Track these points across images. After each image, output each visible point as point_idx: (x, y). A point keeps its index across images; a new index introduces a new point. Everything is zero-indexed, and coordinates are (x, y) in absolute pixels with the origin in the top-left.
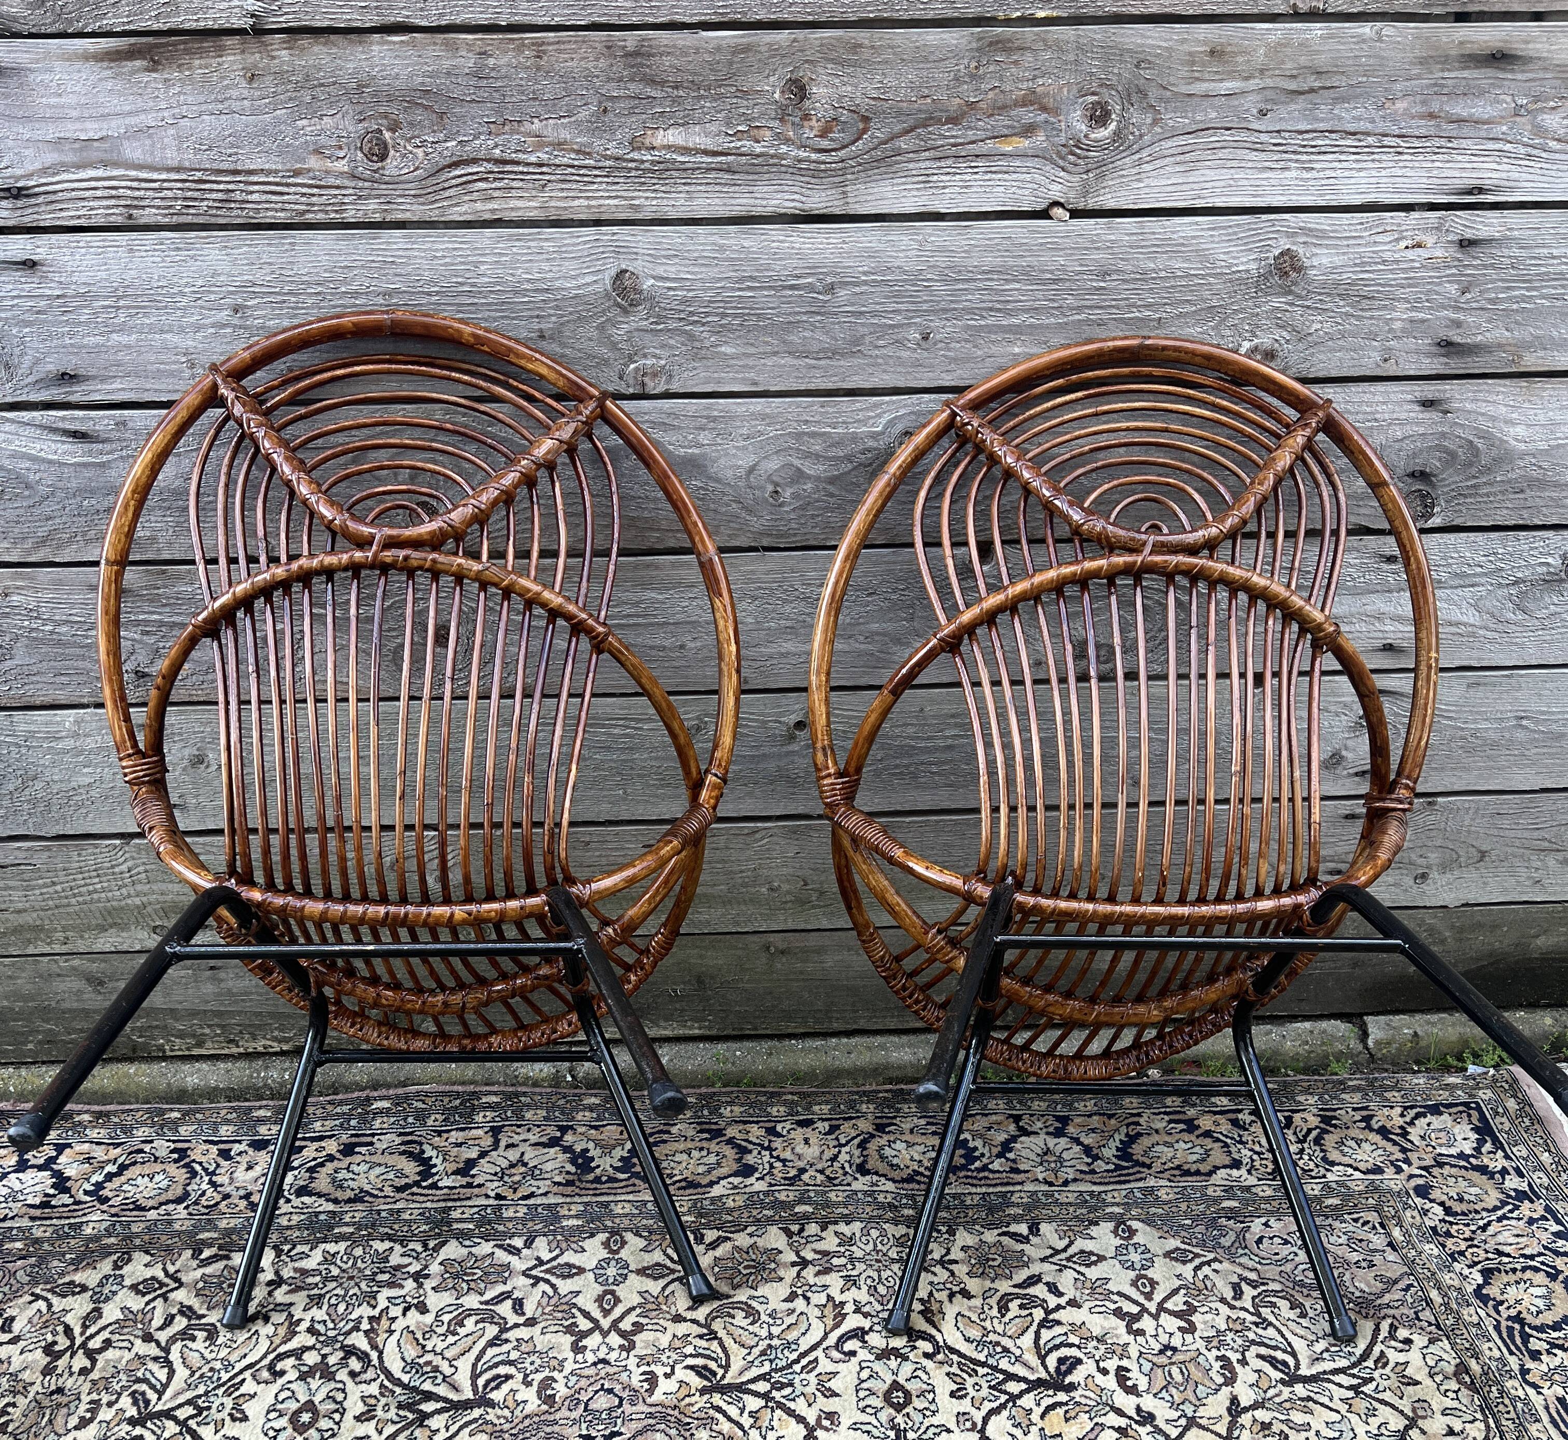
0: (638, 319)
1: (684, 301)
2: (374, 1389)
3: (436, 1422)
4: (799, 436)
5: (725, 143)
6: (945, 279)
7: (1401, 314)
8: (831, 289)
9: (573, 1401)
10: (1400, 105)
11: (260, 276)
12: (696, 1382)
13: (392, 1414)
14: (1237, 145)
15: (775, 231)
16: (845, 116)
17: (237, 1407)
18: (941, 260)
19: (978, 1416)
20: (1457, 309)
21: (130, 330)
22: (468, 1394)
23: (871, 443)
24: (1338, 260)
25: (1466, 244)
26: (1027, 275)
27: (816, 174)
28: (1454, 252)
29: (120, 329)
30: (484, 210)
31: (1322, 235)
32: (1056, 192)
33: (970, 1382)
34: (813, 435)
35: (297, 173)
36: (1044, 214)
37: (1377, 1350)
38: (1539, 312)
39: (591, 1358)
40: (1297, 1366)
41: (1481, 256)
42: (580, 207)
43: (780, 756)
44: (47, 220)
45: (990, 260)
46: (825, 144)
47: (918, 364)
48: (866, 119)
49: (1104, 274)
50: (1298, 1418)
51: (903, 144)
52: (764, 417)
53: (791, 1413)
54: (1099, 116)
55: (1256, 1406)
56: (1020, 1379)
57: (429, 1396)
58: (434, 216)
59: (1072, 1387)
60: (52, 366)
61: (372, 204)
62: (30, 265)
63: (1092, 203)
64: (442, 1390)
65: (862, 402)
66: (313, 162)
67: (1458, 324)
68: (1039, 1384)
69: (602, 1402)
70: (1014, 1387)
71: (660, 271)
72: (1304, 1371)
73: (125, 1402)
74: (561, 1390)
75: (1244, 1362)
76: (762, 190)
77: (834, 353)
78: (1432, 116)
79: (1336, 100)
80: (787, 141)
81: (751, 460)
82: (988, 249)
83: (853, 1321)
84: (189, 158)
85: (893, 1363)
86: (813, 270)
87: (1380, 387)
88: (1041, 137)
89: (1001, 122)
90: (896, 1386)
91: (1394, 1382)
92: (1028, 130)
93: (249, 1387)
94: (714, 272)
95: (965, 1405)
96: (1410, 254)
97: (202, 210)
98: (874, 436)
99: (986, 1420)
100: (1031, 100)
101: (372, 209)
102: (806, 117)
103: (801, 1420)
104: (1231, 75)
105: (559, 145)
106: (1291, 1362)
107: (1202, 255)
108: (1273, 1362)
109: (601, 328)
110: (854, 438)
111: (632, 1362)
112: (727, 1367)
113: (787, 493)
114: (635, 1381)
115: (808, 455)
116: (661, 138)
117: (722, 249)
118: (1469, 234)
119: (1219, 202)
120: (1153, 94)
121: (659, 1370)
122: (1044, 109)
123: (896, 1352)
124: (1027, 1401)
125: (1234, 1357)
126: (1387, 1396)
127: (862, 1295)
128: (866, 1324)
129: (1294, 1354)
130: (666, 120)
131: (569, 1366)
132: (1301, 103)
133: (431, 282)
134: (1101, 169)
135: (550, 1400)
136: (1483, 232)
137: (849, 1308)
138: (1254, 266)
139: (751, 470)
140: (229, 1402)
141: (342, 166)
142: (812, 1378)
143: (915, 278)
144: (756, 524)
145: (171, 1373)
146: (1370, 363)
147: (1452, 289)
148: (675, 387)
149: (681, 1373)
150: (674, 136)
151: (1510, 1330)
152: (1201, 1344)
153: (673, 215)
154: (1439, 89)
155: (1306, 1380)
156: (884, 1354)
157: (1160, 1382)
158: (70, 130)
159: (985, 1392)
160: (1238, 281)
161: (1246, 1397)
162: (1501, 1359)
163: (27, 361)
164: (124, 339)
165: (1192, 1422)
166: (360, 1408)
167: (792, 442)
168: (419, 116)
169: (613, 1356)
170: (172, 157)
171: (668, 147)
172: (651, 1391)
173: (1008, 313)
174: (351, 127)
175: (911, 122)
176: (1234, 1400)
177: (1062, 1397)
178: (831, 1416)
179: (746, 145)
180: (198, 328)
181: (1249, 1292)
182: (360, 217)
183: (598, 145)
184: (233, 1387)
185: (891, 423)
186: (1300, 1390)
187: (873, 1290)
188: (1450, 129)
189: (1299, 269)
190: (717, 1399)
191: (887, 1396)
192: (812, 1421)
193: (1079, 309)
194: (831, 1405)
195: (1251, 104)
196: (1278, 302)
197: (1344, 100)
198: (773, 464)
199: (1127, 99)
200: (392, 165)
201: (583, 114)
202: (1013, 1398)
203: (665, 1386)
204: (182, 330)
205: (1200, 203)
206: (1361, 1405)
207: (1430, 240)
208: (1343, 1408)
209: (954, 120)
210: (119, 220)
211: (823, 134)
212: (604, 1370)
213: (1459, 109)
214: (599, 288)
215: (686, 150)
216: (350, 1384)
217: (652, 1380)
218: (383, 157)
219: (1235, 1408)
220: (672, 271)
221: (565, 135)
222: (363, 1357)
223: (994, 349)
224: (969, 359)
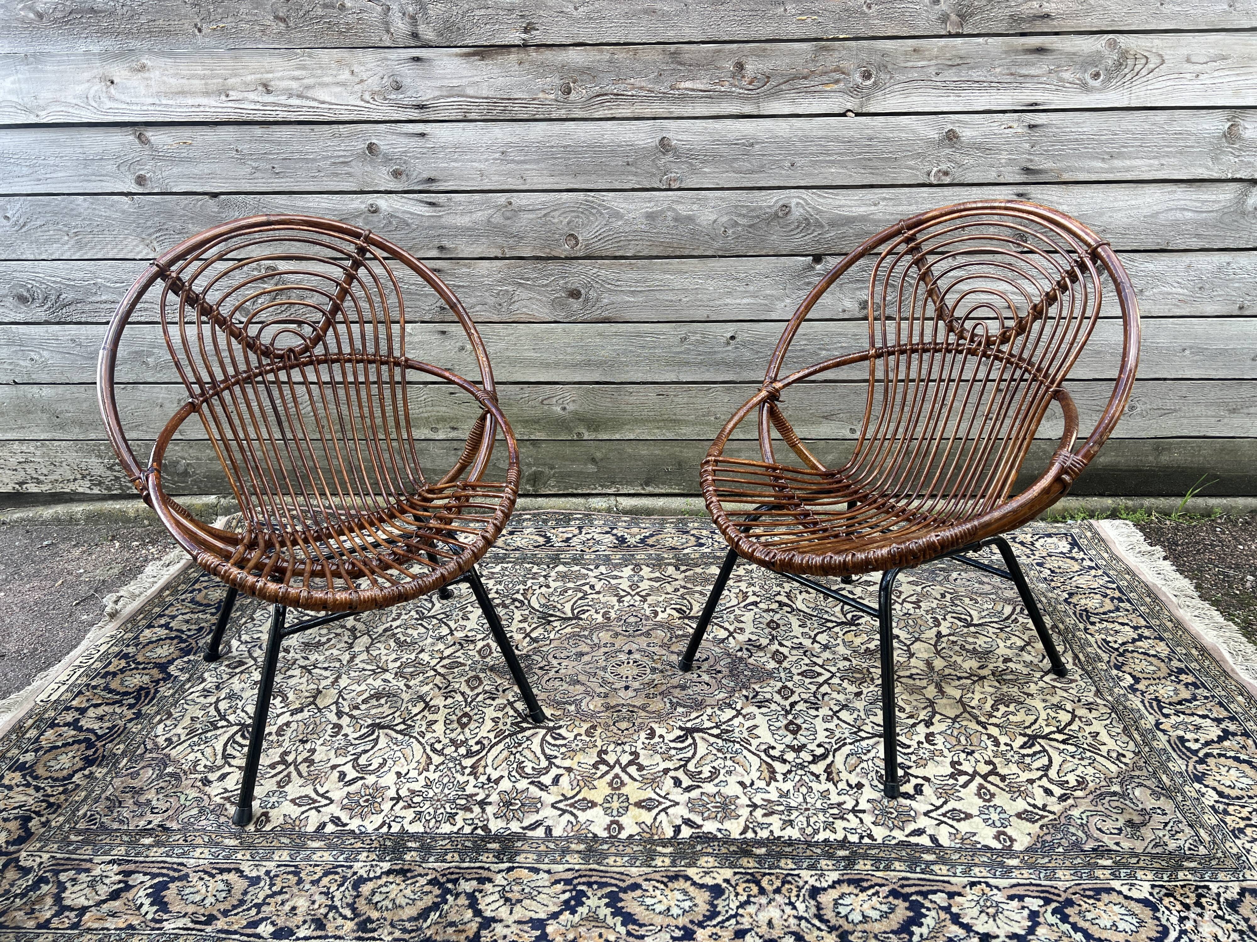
0: (669, 157)
1: (689, 150)
2: (527, 612)
3: (555, 624)
4: (736, 207)
5: (709, 87)
6: (801, 140)
7: (1004, 157)
8: (752, 145)
9: (619, 619)
10: (998, 70)
11: (514, 139)
12: (676, 615)
13: (535, 620)
14: (927, 87)
15: (728, 122)
16: (759, 76)
17: (464, 615)
18: (800, 133)
19: (812, 634)
20: (1030, 154)
21: (460, 161)
22: (570, 615)
23: (768, 210)
24: (974, 134)
25: (1031, 127)
26: (836, 139)
27: (747, 99)
28: (1026, 130)
29: (455, 161)
30: (608, 113)
31: (966, 123)
32: (849, 106)
33: (808, 622)
34: (742, 206)
35: (534, 99)
36: (844, 115)
37: (1013, 617)
38: (1067, 156)
39: (626, 604)
40: (972, 620)
41: (1038, 132)
42: (648, 112)
43: (723, 352)
44: (433, 118)
45: (820, 133)
46: (751, 87)
47: (789, 176)
48: (768, 77)
49: (870, 139)
50: (971, 640)
51: (783, 87)
52: (721, 198)
53: (722, 627)
54: (867, 76)
55: (950, 635)
56: (832, 621)
57: (552, 615)
58: (587, 116)
59: (859, 624)
60: (425, 175)
61: (563, 111)
62: (423, 135)
63: (864, 110)
64: (558, 614)
65: (764, 193)
66: (541, 95)
67: (1031, 161)
68: (843, 623)
69: (632, 620)
70: (829, 625)
71: (680, 137)
72: (975, 622)
73: (413, 613)
74: (613, 615)
75: (945, 619)
76: (723, 105)
77: (752, 172)
78: (1012, 74)
79: (969, 68)
80: (735, 86)
81: (714, 217)
82: (820, 129)
83: (752, 599)
84: (491, 94)
85: (771, 614)
86: (744, 137)
87: (997, 188)
88: (842, 85)
89: (825, 78)
90: (772, 621)
91: (1021, 628)
92: (837, 81)
93: (470, 608)
94: (702, 138)
95: (806, 630)
96: (1007, 131)
97: (494, 114)
98: (769, 207)
99: (816, 635)
100: (838, 70)
101: (563, 113)
102: (743, 77)
103: (726, 629)
104: (923, 59)
105: (641, 88)
106: (969, 619)
107: (913, 131)
108: (960, 619)
109: (653, 161)
110: (761, 208)
111: (646, 606)
112: (691, 609)
113: (730, 232)
114: (648, 613)
115: (740, 215)
116: (683, 85)
117: (706, 128)
118: (1033, 123)
119: (920, 110)
120: (890, 67)
121: (659, 610)
122: (843, 73)
123: (773, 610)
124: (837, 629)
125: (940, 617)
126: (1017, 633)
127: (757, 589)
128: (758, 600)
129: (970, 616)
130: (686, 78)
131: (616, 608)
132: (954, 70)
133: (584, 142)
134: (868, 97)
135: (609, 619)
136: (1039, 122)
137: (750, 594)
138: (936, 136)
139: (715, 221)
140: (461, 614)
141: (552, 97)
142: (732, 616)
143: (788, 141)
144: (716, 245)
145: (433, 605)
146: (992, 177)
147: (1027, 146)
148: (683, 185)
149: (669, 611)
150: (689, 84)
151: (1081, 615)
152: (924, 613)
153: (686, 115)
154: (1014, 63)
155: (975, 625)
156: (768, 610)
157: (902, 624)
158: (446, 83)
159: (816, 625)
160: (930, 142)
161: (945, 631)
162: (1076, 625)
163: (415, 174)
164: (456, 165)
165: (917, 639)
166: (521, 618)
167: (733, 209)
168: (585, 77)
169: (636, 604)
170: (485, 93)
171: (686, 89)
172: (655, 617)
173: (829, 155)
174: (557, 81)
175: (787, 78)
176: (939, 633)
177: (853, 628)
178: (740, 629)
179: (718, 87)
180: (487, 160)
181: (948, 596)
182: (557, 116)
183: (657, 88)
184: (462, 609)
185: (777, 202)
186: (972, 629)
187: (762, 587)
188: (1021, 79)
189: (957, 137)
190: (686, 621)
191: (768, 625)
192: (732, 630)
193: (860, 154)
194: (741, 625)
195: (932, 70)
196: (948, 151)
197: (972, 68)
198: (725, 219)
199: (879, 69)
200: (573, 96)
201: (652, 76)
202: (829, 628)
203: (661, 616)
204: (480, 161)
205: (912, 110)
206: (1003, 635)
207: (1015, 125)
208: (994, 637)
209: (805, 78)
210: (461, 118)
211: (750, 84)
212: (633, 609)
213: (1024, 71)
214: (653, 144)
215: (693, 90)
216: (515, 610)
217: (656, 614)
218: (569, 93)
219: (939, 635)
220: (685, 137)
221: (643, 84)
222: (521, 602)
223: (823, 170)
224: (811, 174)
